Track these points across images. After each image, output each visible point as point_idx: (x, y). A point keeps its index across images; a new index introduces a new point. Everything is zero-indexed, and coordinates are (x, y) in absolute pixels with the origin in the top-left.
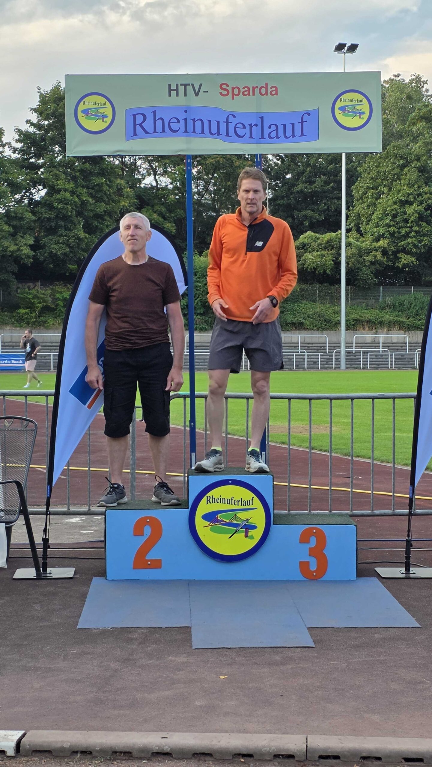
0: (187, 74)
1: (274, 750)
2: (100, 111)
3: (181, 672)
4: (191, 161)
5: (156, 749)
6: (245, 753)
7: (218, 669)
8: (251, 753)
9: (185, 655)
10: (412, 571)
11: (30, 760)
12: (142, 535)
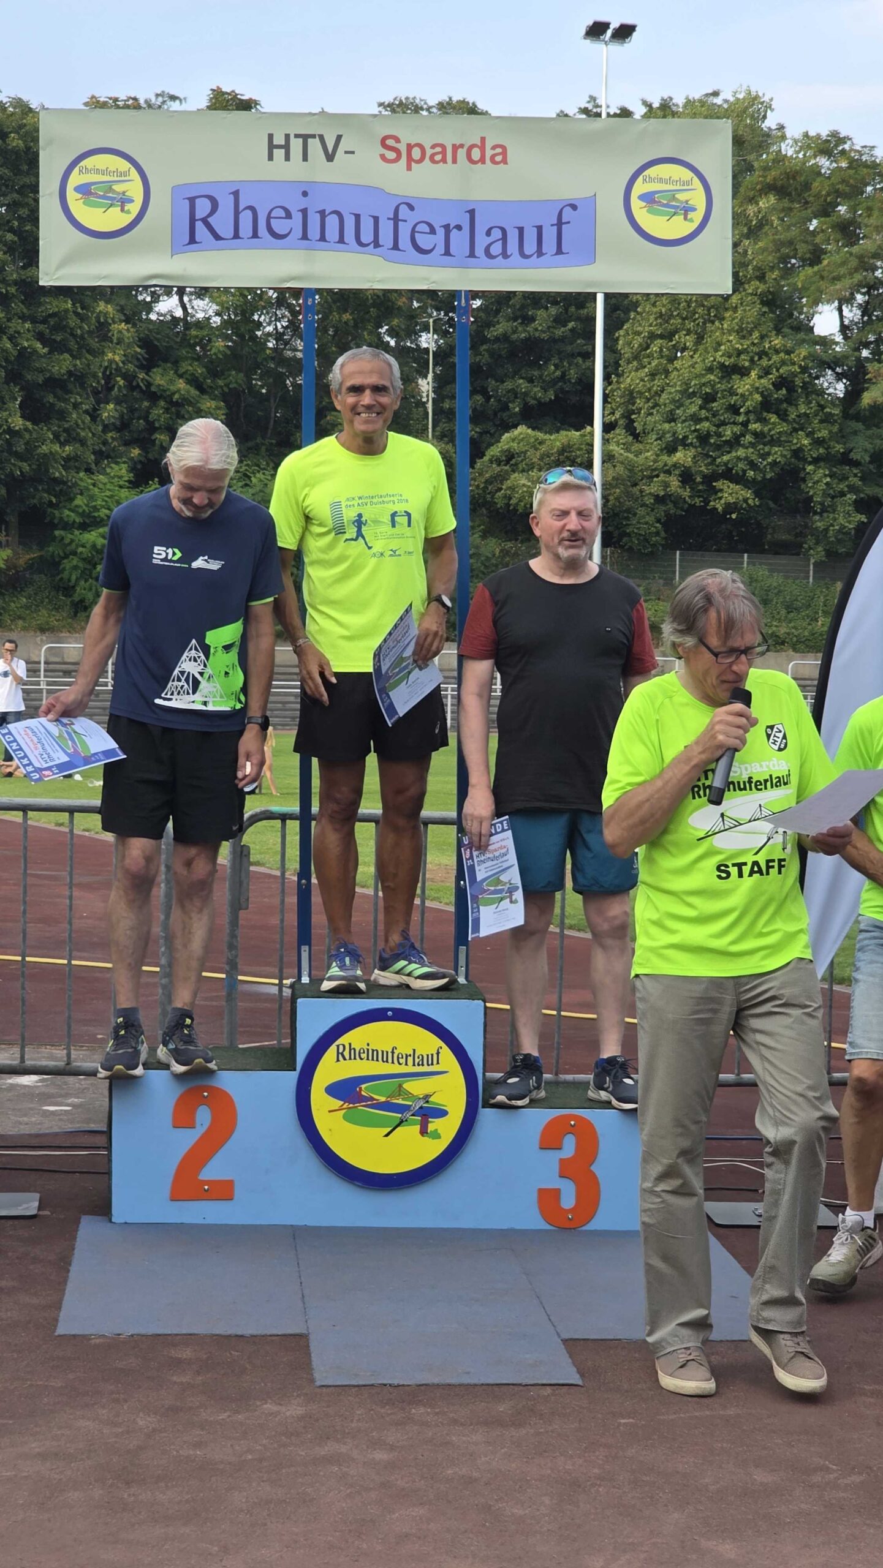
4: (314, 301)
7: (375, 1434)
9: (299, 1400)
12: (192, 1126)
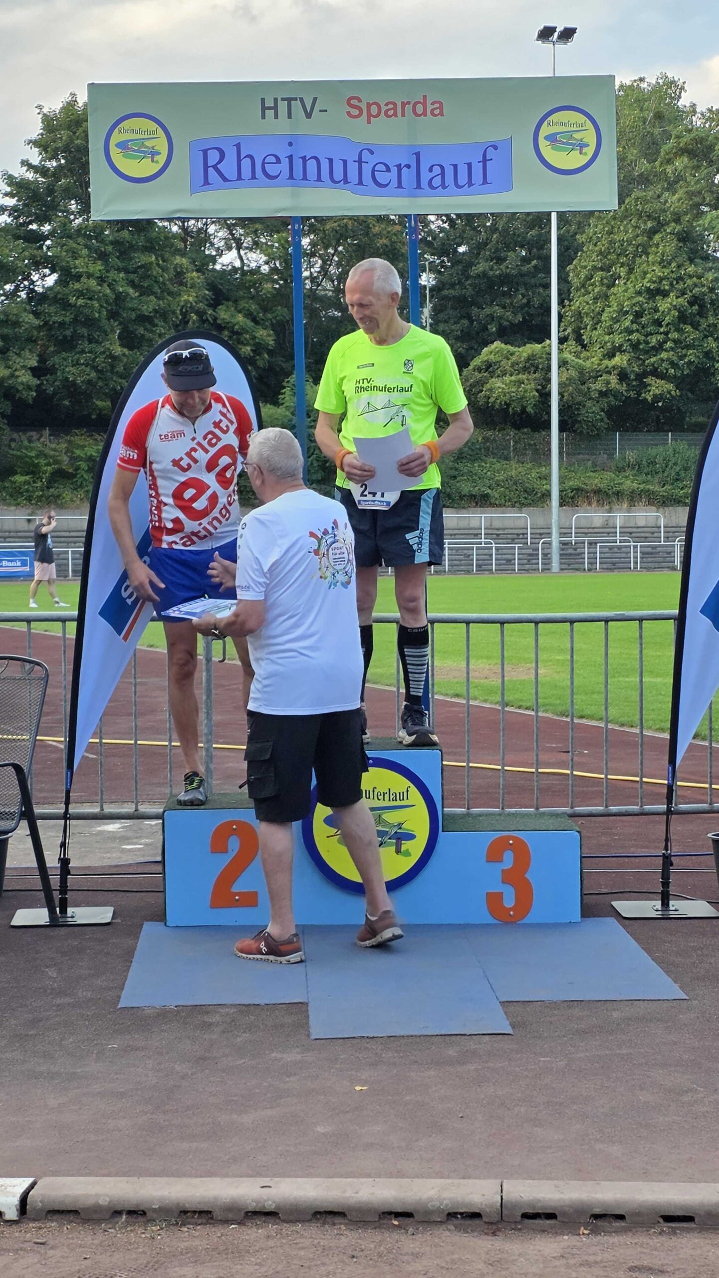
0: (293, 81)
1: (447, 1205)
2: (147, 143)
3: (292, 1079)
4: (299, 226)
5: (252, 1206)
6: (400, 1210)
7: (353, 1072)
8: (409, 1211)
9: (298, 1050)
10: (673, 906)
11: (43, 1226)
12: (225, 851)
